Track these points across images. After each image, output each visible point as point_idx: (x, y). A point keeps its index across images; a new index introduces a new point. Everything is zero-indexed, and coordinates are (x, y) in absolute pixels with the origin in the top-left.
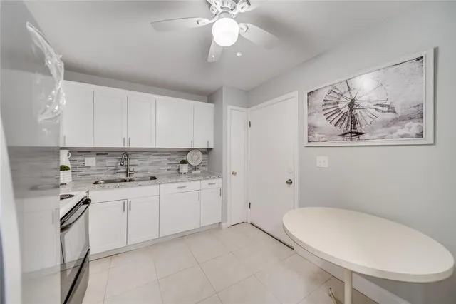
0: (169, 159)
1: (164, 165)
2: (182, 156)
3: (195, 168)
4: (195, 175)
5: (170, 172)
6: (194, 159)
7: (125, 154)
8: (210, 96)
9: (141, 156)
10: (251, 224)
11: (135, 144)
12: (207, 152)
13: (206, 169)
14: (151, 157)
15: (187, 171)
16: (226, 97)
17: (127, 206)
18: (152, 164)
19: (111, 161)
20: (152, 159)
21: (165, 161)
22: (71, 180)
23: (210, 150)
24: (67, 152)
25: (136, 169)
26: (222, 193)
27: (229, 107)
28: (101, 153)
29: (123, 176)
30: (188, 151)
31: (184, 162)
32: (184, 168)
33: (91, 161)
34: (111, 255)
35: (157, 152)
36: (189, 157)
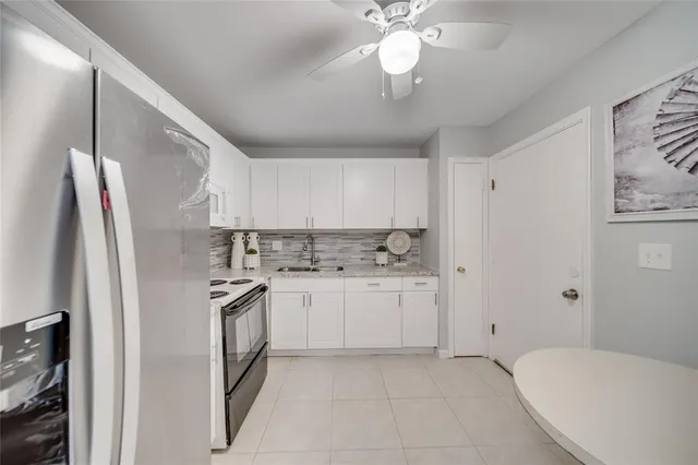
0: (362, 244)
1: (356, 252)
2: (379, 240)
3: (399, 258)
4: (399, 269)
5: (364, 262)
6: (398, 245)
7: (310, 237)
8: (421, 147)
9: (328, 239)
10: (496, 362)
11: (319, 225)
12: (418, 234)
13: (418, 260)
14: (340, 241)
15: (386, 262)
16: (444, 144)
17: (307, 301)
18: (341, 251)
19: (297, 246)
20: (340, 244)
21: (358, 247)
22: (259, 265)
23: (422, 231)
24: (256, 234)
25: (322, 256)
26: (440, 299)
27: (451, 160)
28: (288, 236)
29: (307, 264)
30: (387, 233)
31: (382, 249)
32: (382, 258)
33: (277, 245)
34: (292, 356)
35: (347, 234)
36: (389, 243)
